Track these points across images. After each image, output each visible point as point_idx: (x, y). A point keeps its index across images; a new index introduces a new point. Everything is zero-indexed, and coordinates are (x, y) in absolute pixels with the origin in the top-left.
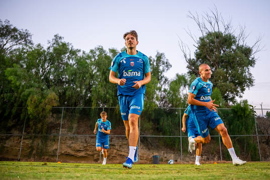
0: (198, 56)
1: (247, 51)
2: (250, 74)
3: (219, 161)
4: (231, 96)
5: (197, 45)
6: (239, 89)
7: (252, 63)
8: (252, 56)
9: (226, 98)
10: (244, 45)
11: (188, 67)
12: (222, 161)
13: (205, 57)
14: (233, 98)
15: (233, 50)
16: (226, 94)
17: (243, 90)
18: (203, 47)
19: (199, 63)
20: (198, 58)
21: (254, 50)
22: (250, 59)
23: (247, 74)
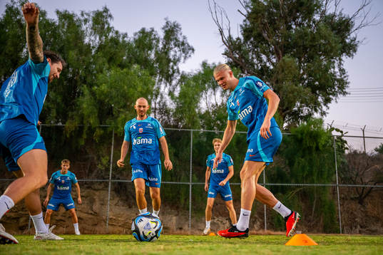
0: (247, 32)
1: (343, 27)
2: (343, 71)
3: (261, 231)
4: (305, 111)
5: (245, 12)
6: (320, 99)
7: (349, 49)
8: (352, 35)
9: (296, 115)
10: (338, 13)
11: (225, 54)
12: (266, 231)
13: (260, 35)
14: (310, 115)
15: (314, 22)
16: (296, 109)
17: (327, 101)
18: (254, 15)
19: (249, 46)
20: (247, 38)
21: (357, 23)
22: (347, 41)
23: (337, 70)
